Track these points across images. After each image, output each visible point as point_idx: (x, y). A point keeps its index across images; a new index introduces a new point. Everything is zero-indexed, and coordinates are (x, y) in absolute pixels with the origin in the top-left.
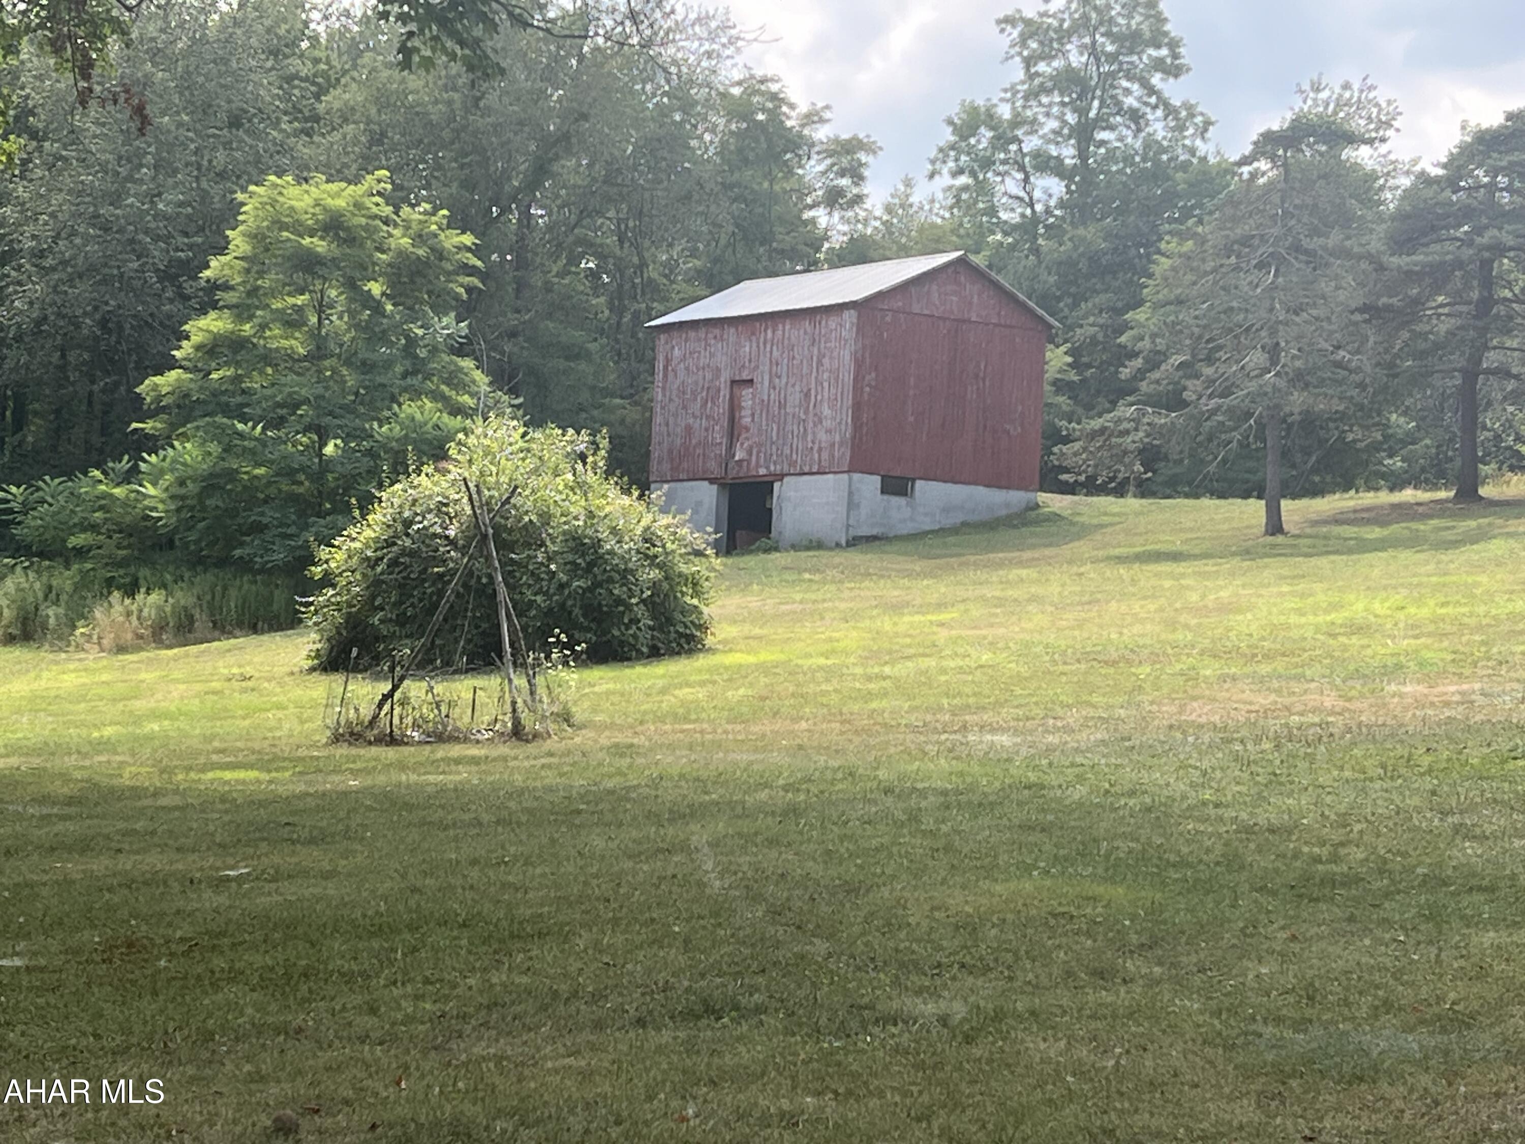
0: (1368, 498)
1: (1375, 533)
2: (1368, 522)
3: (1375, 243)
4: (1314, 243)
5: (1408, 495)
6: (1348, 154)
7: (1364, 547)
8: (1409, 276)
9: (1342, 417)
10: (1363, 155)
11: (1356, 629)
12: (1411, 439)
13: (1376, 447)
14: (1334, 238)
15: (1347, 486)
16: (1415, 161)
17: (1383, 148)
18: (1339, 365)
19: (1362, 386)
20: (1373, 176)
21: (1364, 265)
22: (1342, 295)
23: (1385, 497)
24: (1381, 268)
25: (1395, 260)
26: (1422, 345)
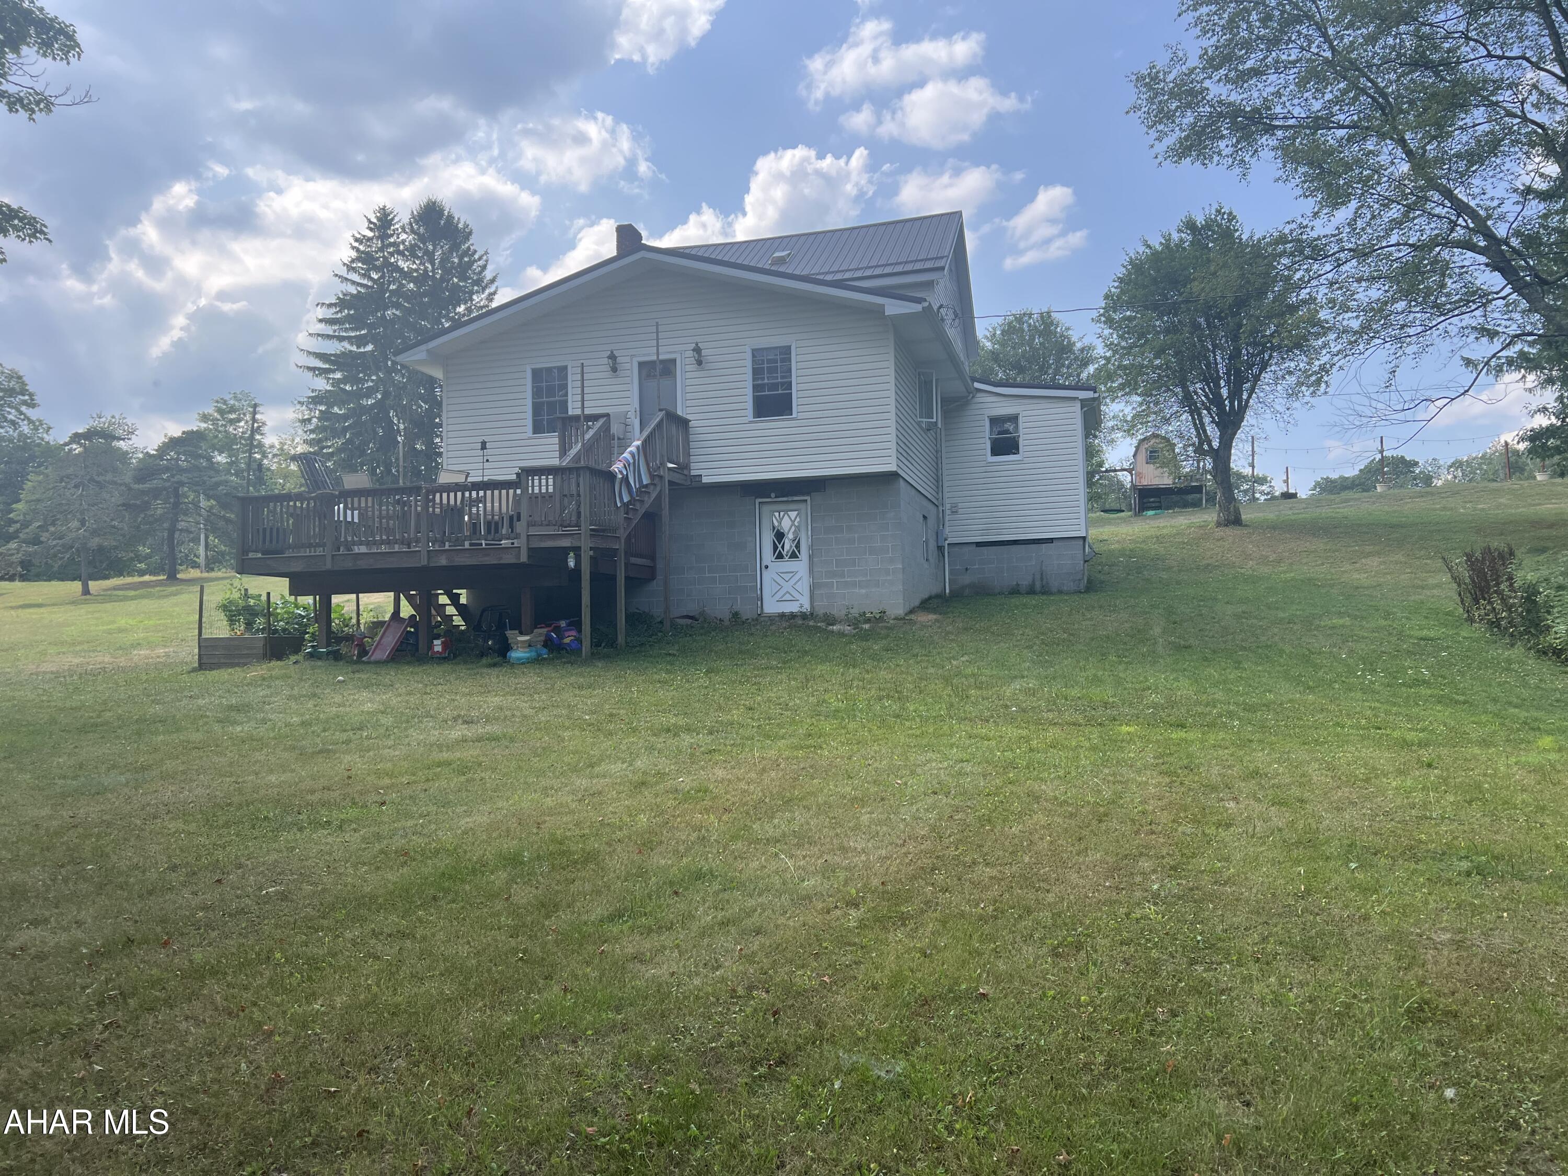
0: (129, 580)
1: (132, 593)
2: (127, 589)
3: (128, 478)
4: (100, 479)
5: (147, 578)
6: (115, 443)
7: (126, 599)
8: (143, 492)
9: (116, 548)
10: (121, 444)
11: (120, 630)
12: (148, 557)
13: (132, 559)
14: (109, 477)
15: (120, 574)
16: (145, 448)
17: (131, 442)
18: (114, 527)
19: (124, 536)
20: (127, 453)
21: (123, 488)
22: (113, 500)
23: (137, 579)
24: (130, 489)
25: (136, 486)
26: (151, 519)
